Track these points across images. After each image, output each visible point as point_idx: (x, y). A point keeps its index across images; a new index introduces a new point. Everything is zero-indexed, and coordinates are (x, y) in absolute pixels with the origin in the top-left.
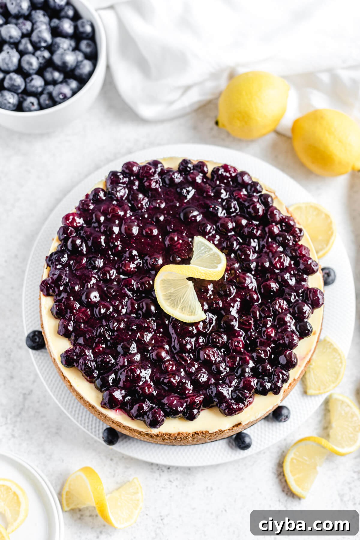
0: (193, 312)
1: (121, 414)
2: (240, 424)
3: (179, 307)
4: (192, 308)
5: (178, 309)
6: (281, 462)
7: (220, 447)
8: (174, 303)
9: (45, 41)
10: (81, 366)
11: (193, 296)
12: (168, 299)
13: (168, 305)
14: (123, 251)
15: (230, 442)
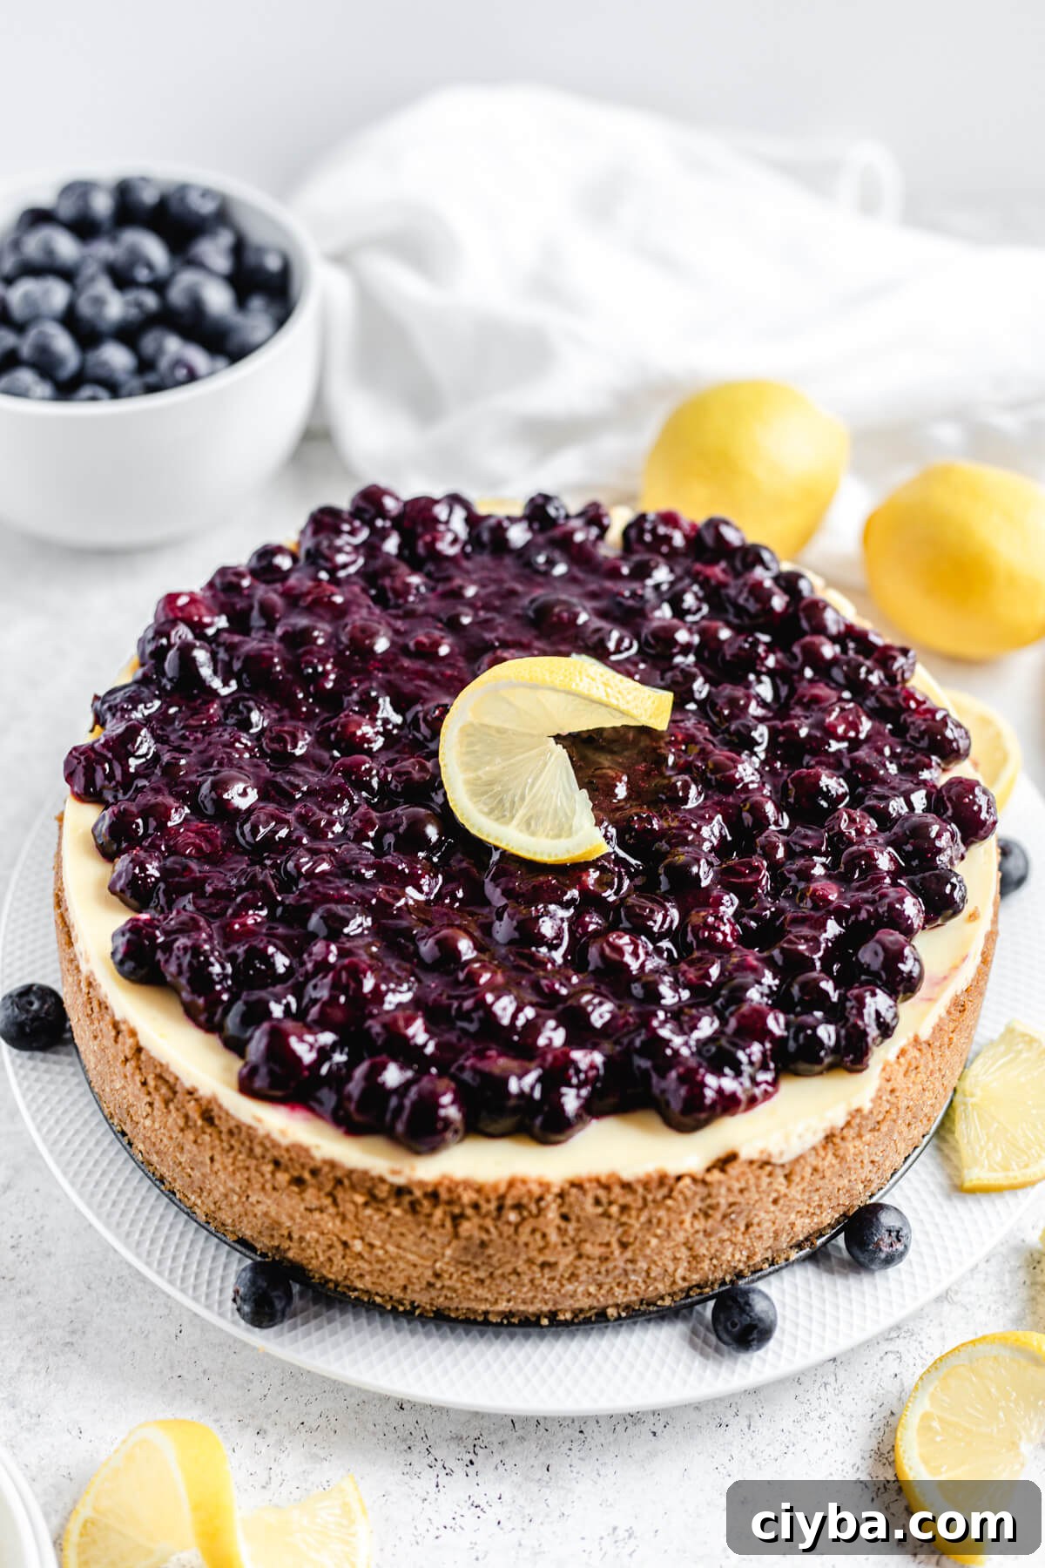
0: (566, 827)
1: (306, 1119)
2: (731, 1158)
3: (519, 815)
4: (561, 814)
5: (515, 822)
6: (885, 1449)
7: (659, 1350)
8: (501, 809)
9: (150, 266)
10: (178, 958)
11: (565, 779)
12: (483, 794)
13: (481, 812)
14: (342, 688)
15: (694, 1332)
